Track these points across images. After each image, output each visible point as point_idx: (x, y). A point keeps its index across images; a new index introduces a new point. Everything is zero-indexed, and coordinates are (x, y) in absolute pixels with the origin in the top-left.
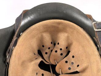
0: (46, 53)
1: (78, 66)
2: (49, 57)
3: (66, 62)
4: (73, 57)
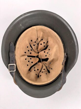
0: (44, 69)
1: (26, 59)
2: (42, 67)
3: (32, 62)
4: (28, 65)
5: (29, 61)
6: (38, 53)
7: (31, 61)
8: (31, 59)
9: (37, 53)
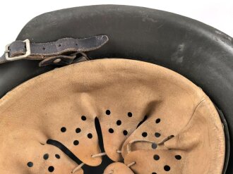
5: (78, 130)
6: (122, 161)
7: (82, 137)
8: (90, 136)
9: (120, 154)
